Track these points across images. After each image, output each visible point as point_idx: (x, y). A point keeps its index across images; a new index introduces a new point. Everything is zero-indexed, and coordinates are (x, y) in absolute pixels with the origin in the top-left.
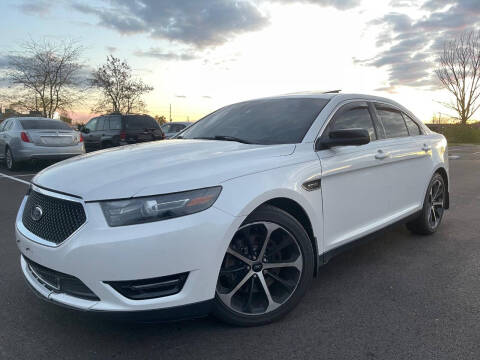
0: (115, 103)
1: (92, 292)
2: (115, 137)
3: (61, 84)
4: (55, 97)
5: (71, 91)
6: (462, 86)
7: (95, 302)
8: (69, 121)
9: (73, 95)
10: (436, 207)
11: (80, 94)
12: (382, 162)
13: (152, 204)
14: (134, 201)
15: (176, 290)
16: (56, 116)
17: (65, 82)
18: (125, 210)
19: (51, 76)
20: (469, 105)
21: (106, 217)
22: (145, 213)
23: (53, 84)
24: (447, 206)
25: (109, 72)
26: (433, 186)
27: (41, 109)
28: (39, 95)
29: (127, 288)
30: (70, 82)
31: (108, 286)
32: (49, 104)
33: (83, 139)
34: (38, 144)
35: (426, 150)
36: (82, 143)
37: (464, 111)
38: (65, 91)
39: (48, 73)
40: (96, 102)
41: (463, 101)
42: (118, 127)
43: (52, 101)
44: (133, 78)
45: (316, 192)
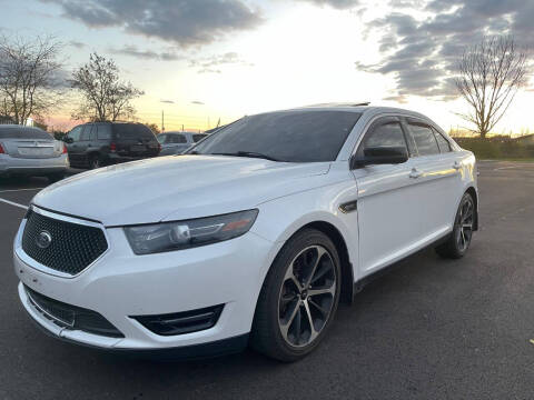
0: (99, 109)
1: (115, 328)
2: (104, 148)
3: (36, 85)
4: (28, 100)
5: (47, 93)
6: (481, 96)
7: (119, 339)
8: (45, 127)
9: (50, 98)
10: (465, 229)
11: (58, 97)
12: (415, 182)
13: (183, 229)
14: (162, 226)
15: (209, 324)
16: (29, 122)
17: (41, 83)
18: (152, 236)
19: (25, 76)
20: (489, 117)
21: (131, 244)
22: (175, 239)
23: (26, 85)
24: (475, 228)
25: (93, 73)
26: (463, 207)
27: (12, 114)
28: (9, 98)
29: (156, 323)
30: (47, 84)
31: (134, 321)
32: (21, 108)
33: (66, 150)
34: (15, 155)
35: (457, 169)
36: (66, 155)
37: (483, 124)
38: (41, 94)
39: (21, 73)
40: (77, 107)
41: (482, 113)
42: (108, 136)
43: (25, 104)
44: (121, 80)
45: (352, 215)
